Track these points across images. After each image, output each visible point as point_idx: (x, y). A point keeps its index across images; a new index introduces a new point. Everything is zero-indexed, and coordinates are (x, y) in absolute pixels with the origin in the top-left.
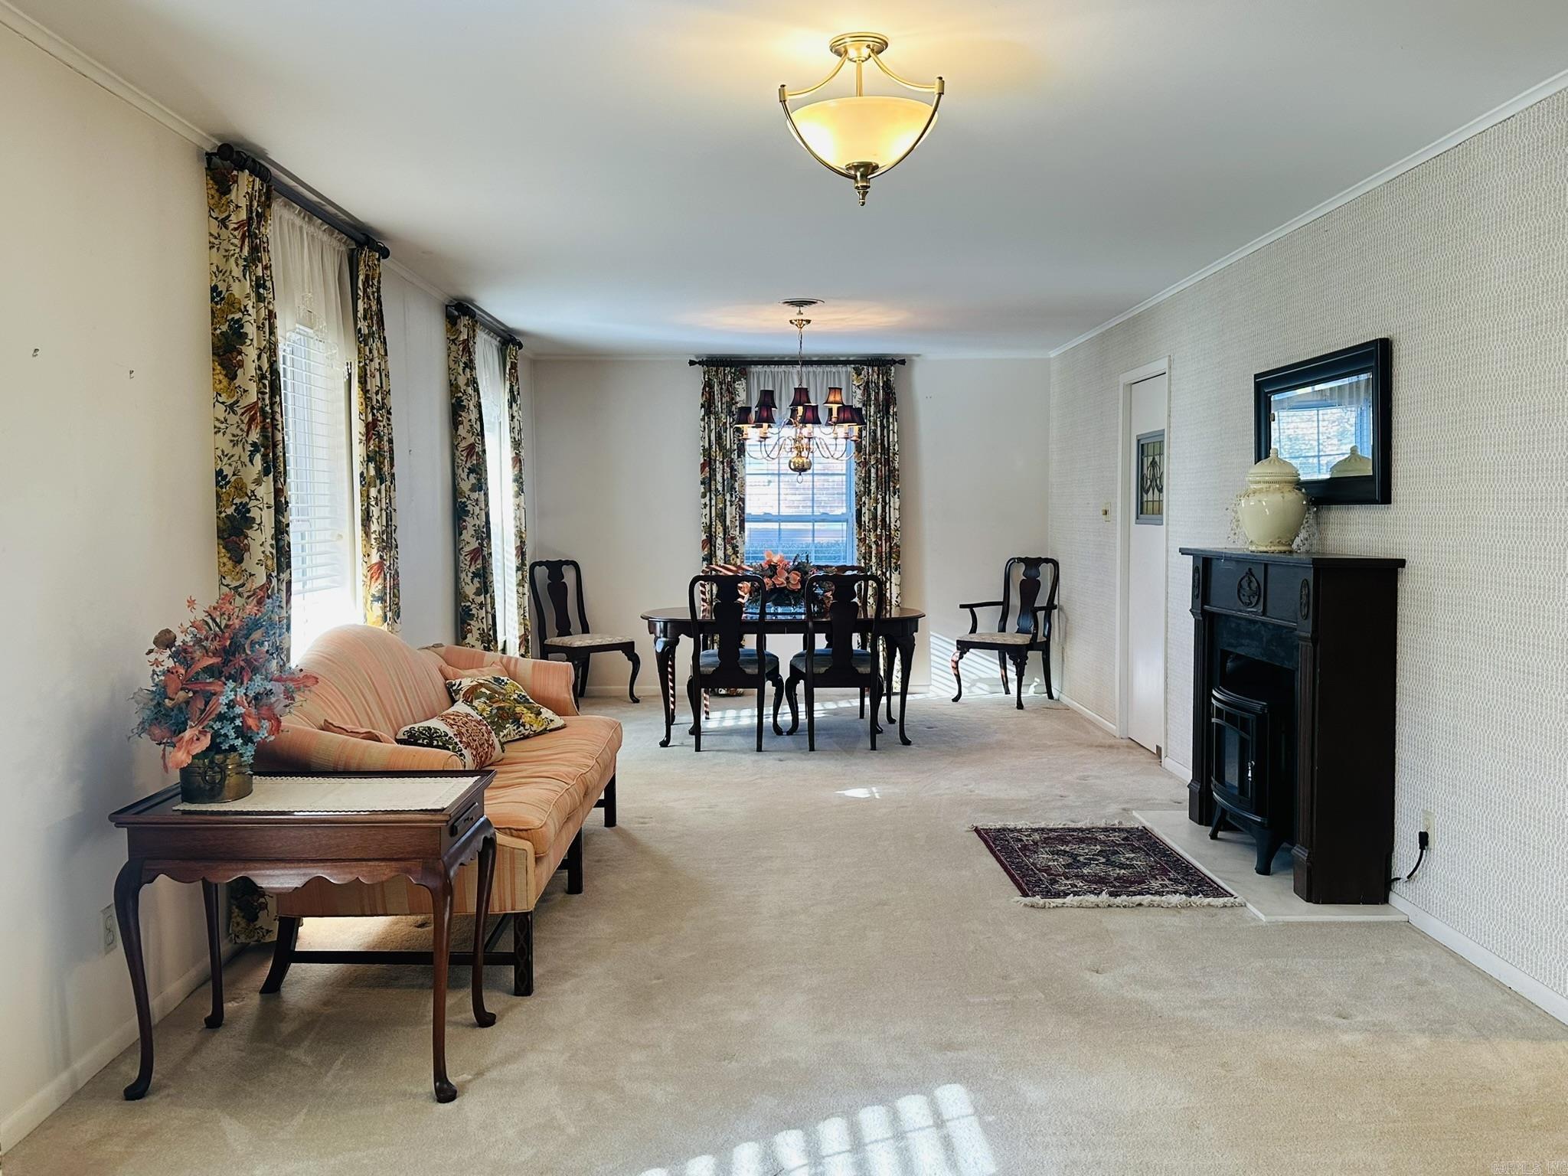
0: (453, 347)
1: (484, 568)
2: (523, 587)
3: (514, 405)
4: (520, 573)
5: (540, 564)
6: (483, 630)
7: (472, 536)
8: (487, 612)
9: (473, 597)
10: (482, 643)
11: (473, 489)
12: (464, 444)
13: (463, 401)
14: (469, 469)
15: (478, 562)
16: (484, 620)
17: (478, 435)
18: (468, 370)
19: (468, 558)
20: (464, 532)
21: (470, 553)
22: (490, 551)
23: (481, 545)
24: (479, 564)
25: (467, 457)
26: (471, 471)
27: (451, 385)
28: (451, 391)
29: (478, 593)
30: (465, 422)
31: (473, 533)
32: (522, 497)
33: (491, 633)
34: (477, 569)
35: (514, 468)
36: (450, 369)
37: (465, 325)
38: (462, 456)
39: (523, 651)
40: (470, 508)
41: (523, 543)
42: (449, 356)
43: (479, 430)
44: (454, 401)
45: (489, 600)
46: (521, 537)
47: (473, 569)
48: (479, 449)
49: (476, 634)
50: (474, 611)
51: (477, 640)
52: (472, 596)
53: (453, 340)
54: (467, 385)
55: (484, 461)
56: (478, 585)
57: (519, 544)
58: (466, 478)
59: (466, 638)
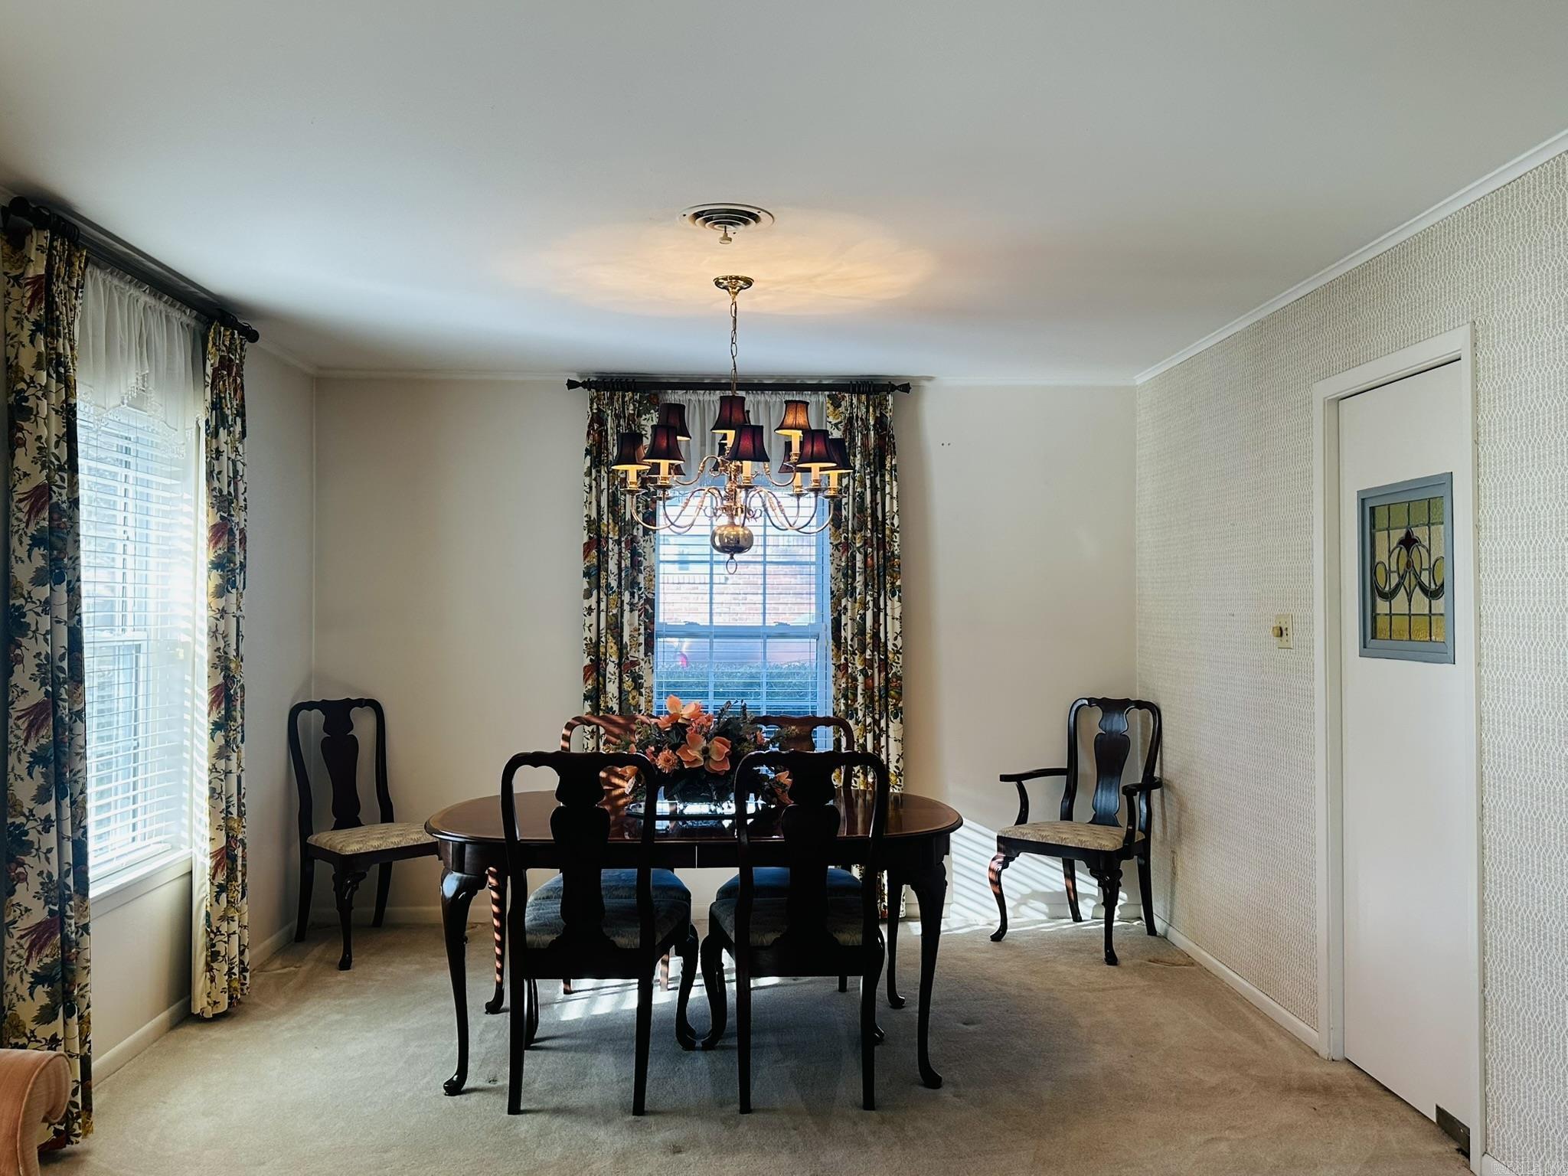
0: (15, 292)
1: (57, 743)
2: (228, 758)
3: (223, 433)
4: (220, 735)
5: (310, 706)
6: (50, 876)
7: (33, 678)
8: (61, 837)
9: (32, 805)
10: (47, 903)
11: (38, 580)
12: (24, 487)
13: (26, 399)
14: (33, 537)
15: (43, 732)
16: (54, 855)
17: (61, 468)
18: (40, 337)
19: (23, 724)
20: (18, 668)
21: (28, 712)
22: (77, 708)
23: (53, 698)
24: (46, 736)
25: (29, 512)
26: (36, 542)
27: (10, 367)
28: (8, 379)
29: (42, 797)
30: (30, 440)
31: (35, 670)
32: (233, 596)
33: (70, 881)
34: (41, 747)
35: (216, 543)
36: (7, 335)
37: (40, 248)
38: (20, 510)
39: (220, 879)
40: (30, 618)
41: (229, 678)
42: (6, 309)
43: (64, 458)
44: (11, 399)
45: (67, 813)
46: (227, 668)
47: (32, 746)
48: (60, 496)
49: (34, 883)
50: (32, 836)
51: (37, 896)
52: (28, 804)
53: (16, 279)
54: (38, 366)
55: (74, 522)
56: (42, 781)
57: (221, 680)
58: (25, 557)
59: (12, 892)
